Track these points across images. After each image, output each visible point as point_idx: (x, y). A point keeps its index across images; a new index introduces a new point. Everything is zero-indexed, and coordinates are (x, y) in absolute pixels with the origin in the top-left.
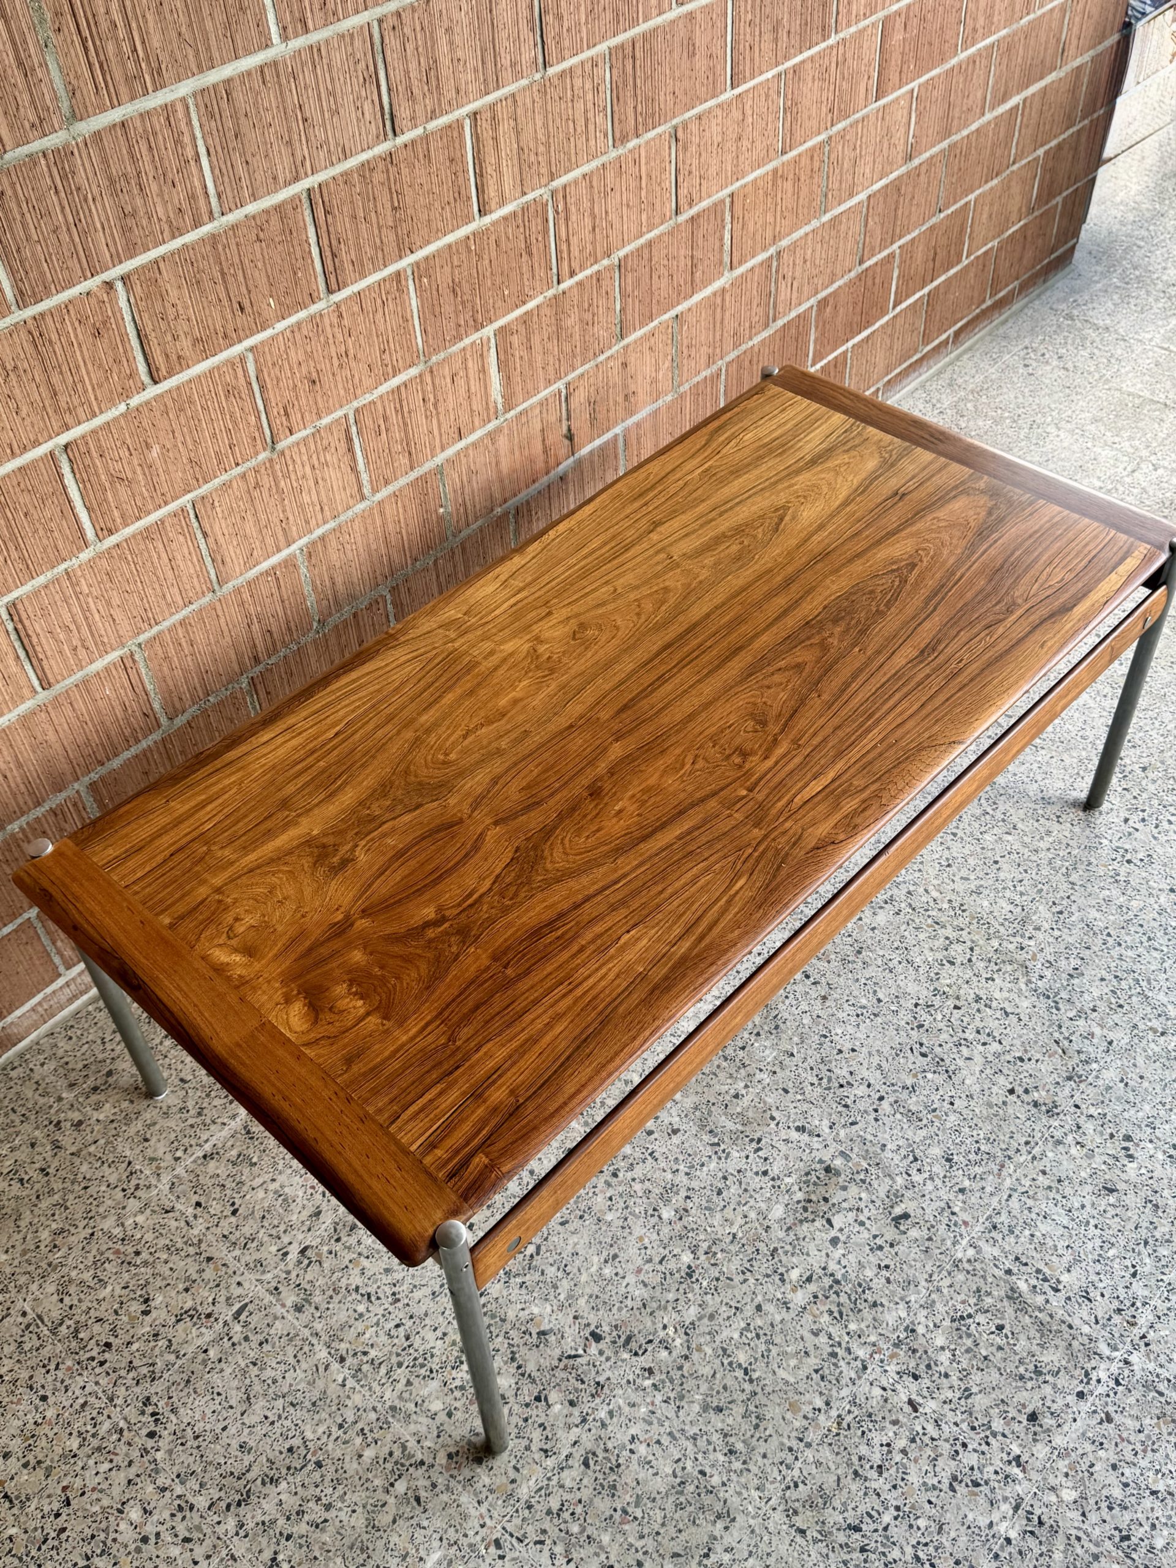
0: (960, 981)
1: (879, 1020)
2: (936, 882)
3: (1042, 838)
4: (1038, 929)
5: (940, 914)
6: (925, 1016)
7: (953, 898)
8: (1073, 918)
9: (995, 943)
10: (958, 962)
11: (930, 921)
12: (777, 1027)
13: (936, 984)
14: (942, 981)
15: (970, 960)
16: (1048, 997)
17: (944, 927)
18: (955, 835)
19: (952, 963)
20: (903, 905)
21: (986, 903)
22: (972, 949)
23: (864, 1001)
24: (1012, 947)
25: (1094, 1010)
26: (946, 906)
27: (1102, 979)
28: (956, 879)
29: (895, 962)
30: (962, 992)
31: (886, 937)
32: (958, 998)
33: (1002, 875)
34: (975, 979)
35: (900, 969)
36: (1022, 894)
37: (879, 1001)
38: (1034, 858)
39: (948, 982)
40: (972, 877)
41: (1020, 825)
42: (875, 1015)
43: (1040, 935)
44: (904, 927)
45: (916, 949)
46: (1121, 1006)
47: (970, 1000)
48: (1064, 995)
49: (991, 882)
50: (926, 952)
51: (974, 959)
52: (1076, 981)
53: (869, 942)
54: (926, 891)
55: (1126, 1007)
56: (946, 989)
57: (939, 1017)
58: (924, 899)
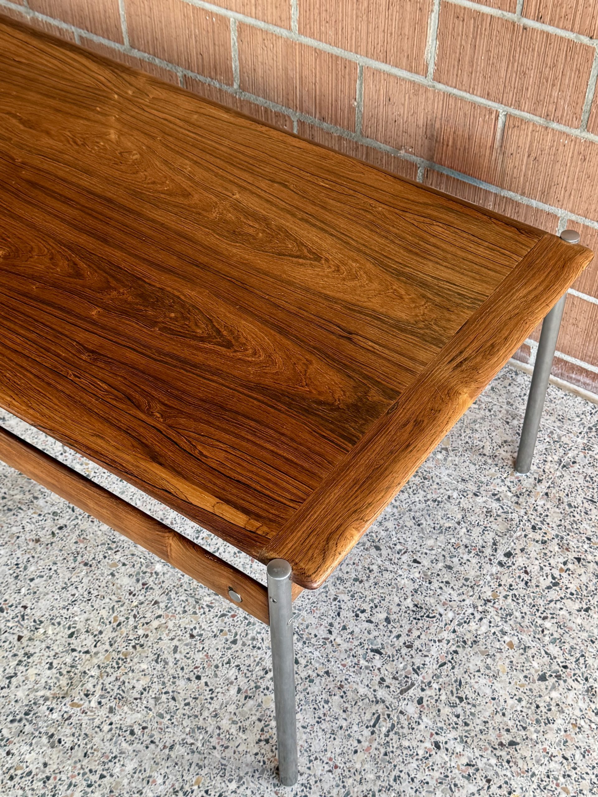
0: (49, 641)
1: (11, 580)
2: (170, 624)
3: (234, 722)
4: (111, 710)
5: (130, 627)
6: (12, 614)
7: (152, 638)
8: (124, 745)
9: (94, 672)
10: (73, 640)
11: (122, 619)
12: (10, 510)
13: (46, 623)
14: (51, 627)
15: (73, 650)
16: (26, 714)
17: (114, 630)
18: (234, 642)
19: (71, 636)
20: (141, 598)
21: (144, 666)
22: (87, 652)
23: (32, 568)
24: (89, 686)
25: (8, 753)
26: (141, 632)
27: (45, 765)
28: (175, 642)
29: (75, 591)
30: (37, 643)
31: (104, 584)
32: (30, 639)
33: (182, 683)
34: (52, 653)
35: (65, 594)
36: (156, 699)
37: (32, 580)
38: (206, 714)
39: (50, 632)
40: (178, 656)
41: (251, 703)
42: (16, 577)
43: (103, 712)
44: (114, 598)
45: (88, 608)
46: (11, 778)
47: (27, 649)
48: (28, 728)
49: (172, 671)
50: (86, 616)
51: (75, 654)
52: (45, 740)
53: (98, 572)
54: (160, 616)
55: (10, 784)
56: (41, 631)
57: (10, 624)
58: (148, 615)
